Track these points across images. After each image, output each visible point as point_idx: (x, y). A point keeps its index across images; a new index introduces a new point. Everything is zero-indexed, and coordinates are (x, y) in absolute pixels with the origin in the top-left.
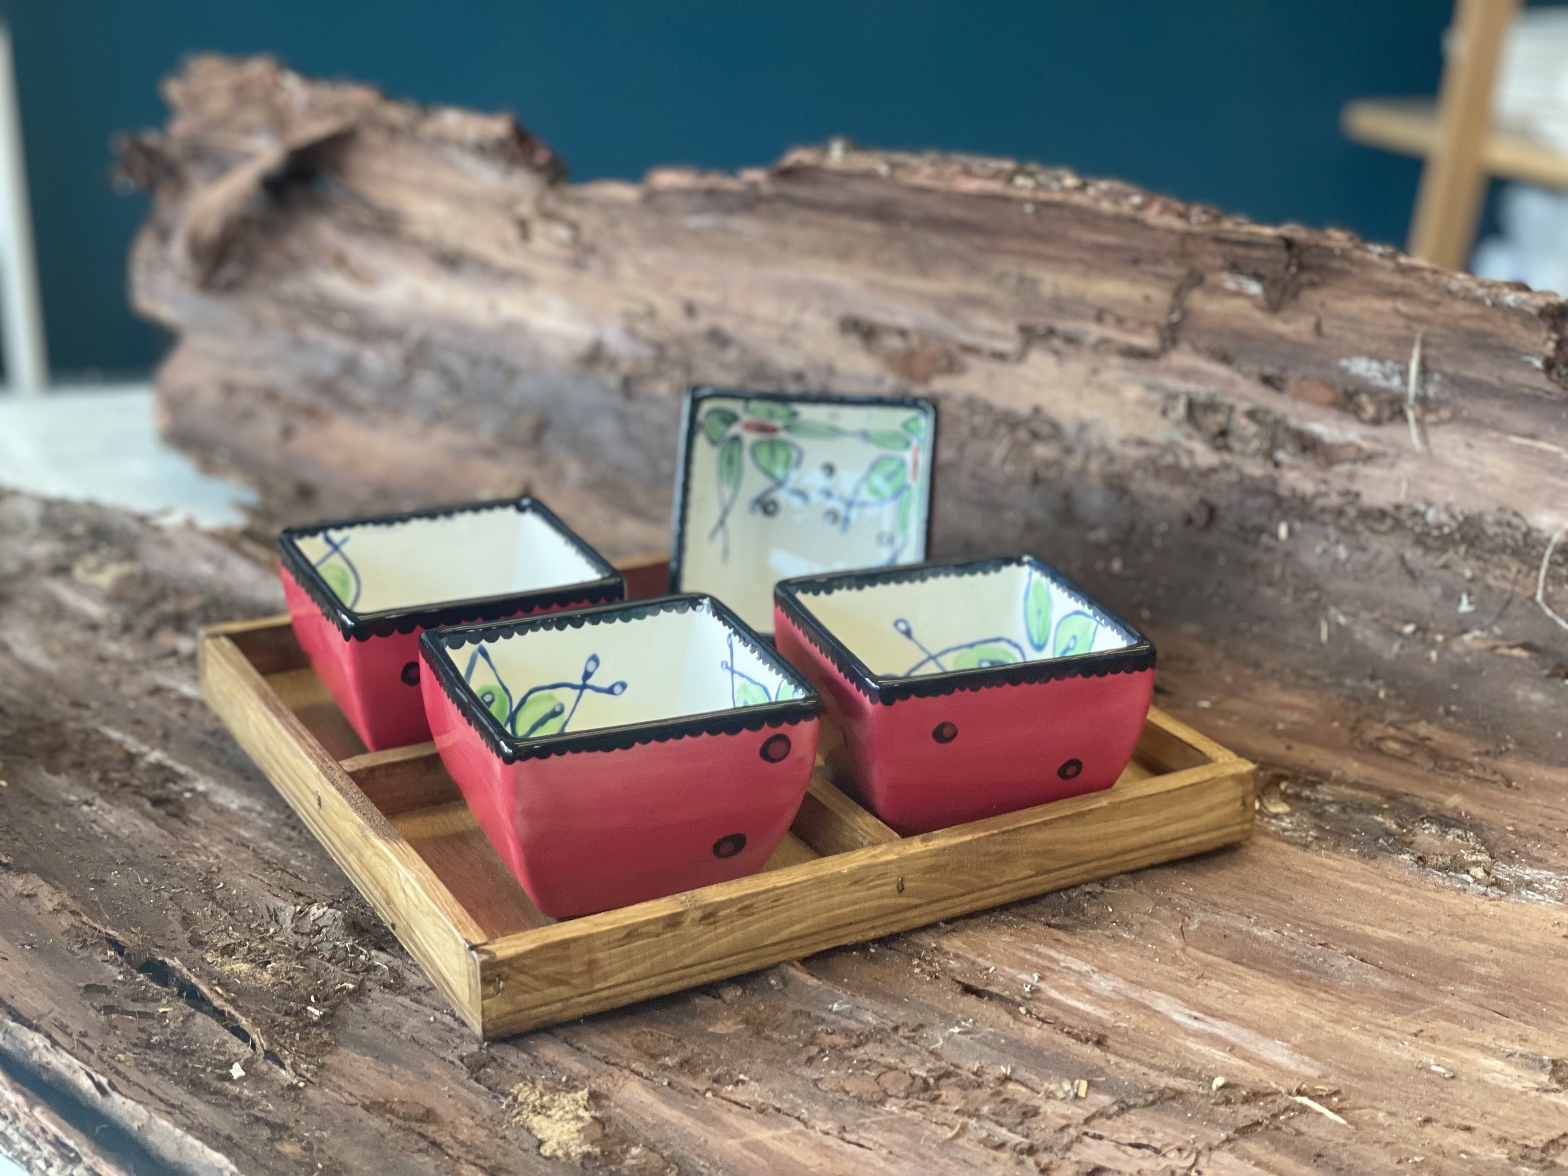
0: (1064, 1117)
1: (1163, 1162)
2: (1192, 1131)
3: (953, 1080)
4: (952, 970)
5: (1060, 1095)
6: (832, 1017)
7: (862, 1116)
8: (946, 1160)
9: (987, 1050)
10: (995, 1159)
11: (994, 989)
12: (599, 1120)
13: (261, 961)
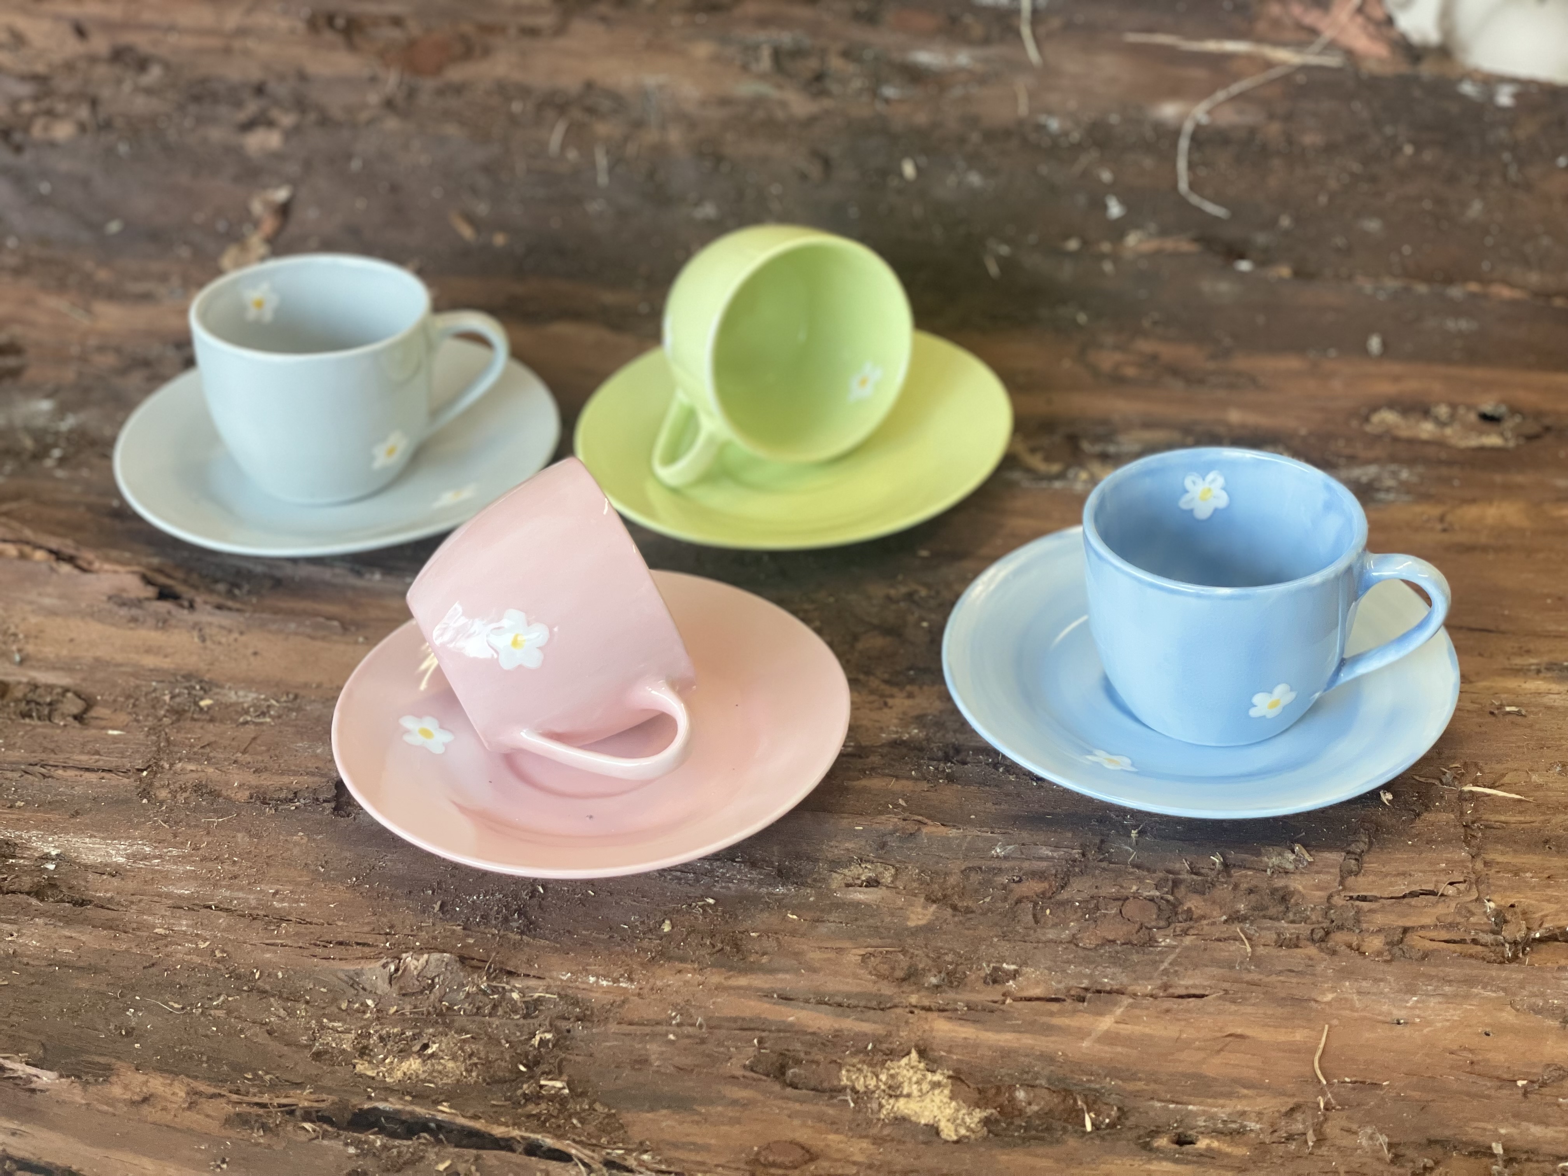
0: (1319, 888)
1: (1451, 903)
2: (1436, 860)
3: (1183, 888)
6: (1006, 865)
7: (1155, 962)
8: (1276, 978)
10: (1310, 958)
12: (957, 1078)
13: (416, 1048)
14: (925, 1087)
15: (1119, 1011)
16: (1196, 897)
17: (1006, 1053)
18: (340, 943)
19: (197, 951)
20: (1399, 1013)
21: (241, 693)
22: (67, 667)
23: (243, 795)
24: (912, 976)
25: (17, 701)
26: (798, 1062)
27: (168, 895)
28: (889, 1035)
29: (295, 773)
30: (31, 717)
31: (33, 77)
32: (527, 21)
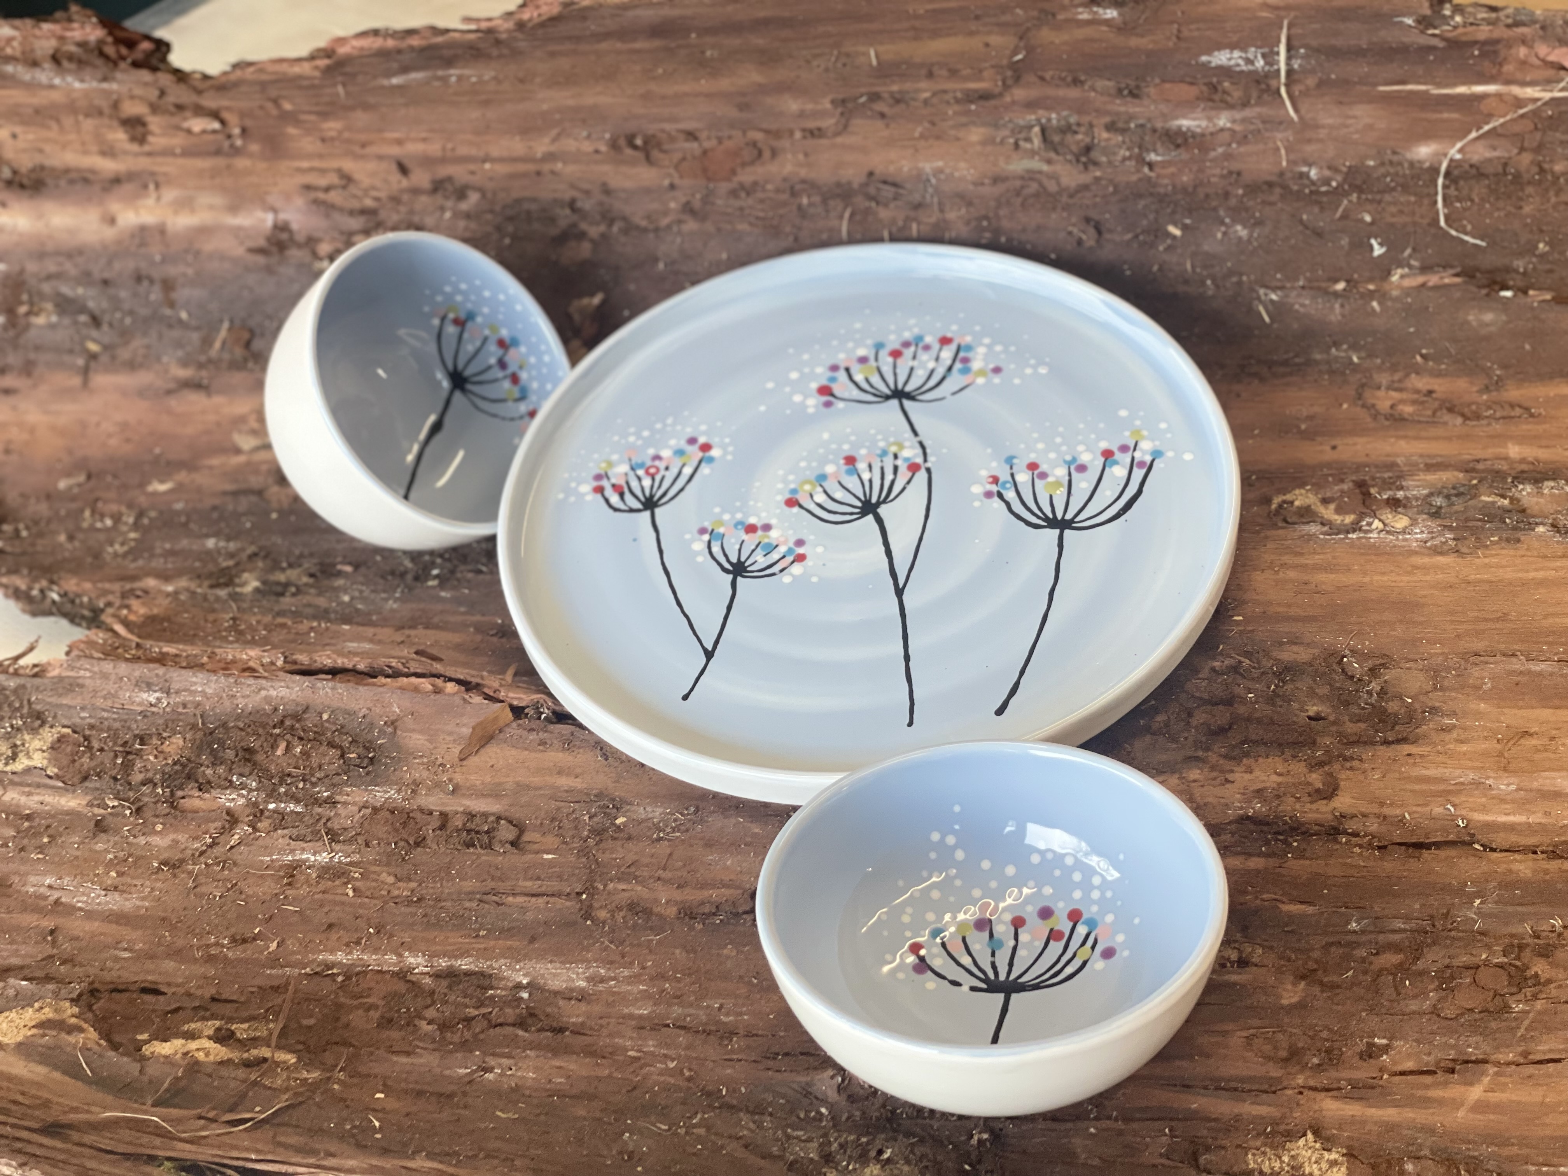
3: (1528, 952)
4: (1381, 834)
7: (1513, 1029)
9: (1518, 908)
11: (1437, 838)
12: (1350, 1155)
13: (873, 1153)
14: (1324, 1166)
15: (1486, 1080)
16: (1541, 961)
17: (1391, 1128)
18: (787, 1054)
19: (667, 1072)
21: (649, 809)
22: (495, 793)
23: (672, 911)
24: (1294, 1056)
25: (458, 831)
26: (1208, 1149)
27: (631, 1016)
28: (1283, 1117)
29: (713, 886)
30: (474, 845)
31: (363, 212)
32: (811, 124)
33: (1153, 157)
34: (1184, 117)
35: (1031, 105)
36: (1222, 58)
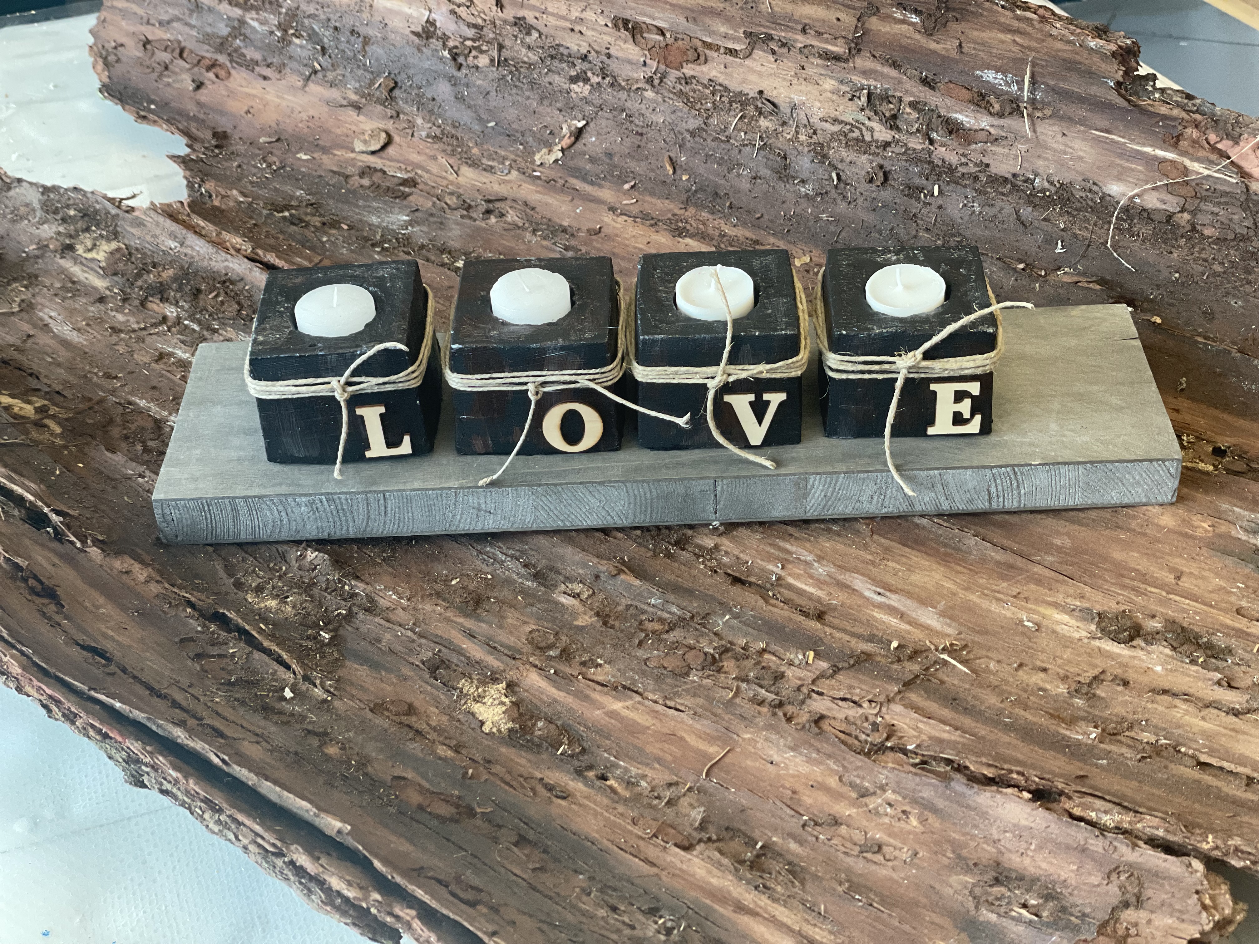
0: (800, 679)
1: (861, 711)
2: (878, 686)
3: (730, 654)
4: (725, 565)
5: (797, 662)
6: (650, 609)
7: (676, 686)
8: (729, 716)
9: (750, 630)
10: (759, 713)
11: (752, 579)
12: (515, 704)
13: (282, 596)
14: (496, 702)
15: (630, 702)
16: (733, 661)
17: (554, 702)
20: (776, 758)
24: (546, 648)
26: (447, 668)
28: (503, 671)
31: (475, 26)
32: (730, 46)
33: (934, 135)
34: (960, 112)
35: (866, 73)
36: (990, 76)
